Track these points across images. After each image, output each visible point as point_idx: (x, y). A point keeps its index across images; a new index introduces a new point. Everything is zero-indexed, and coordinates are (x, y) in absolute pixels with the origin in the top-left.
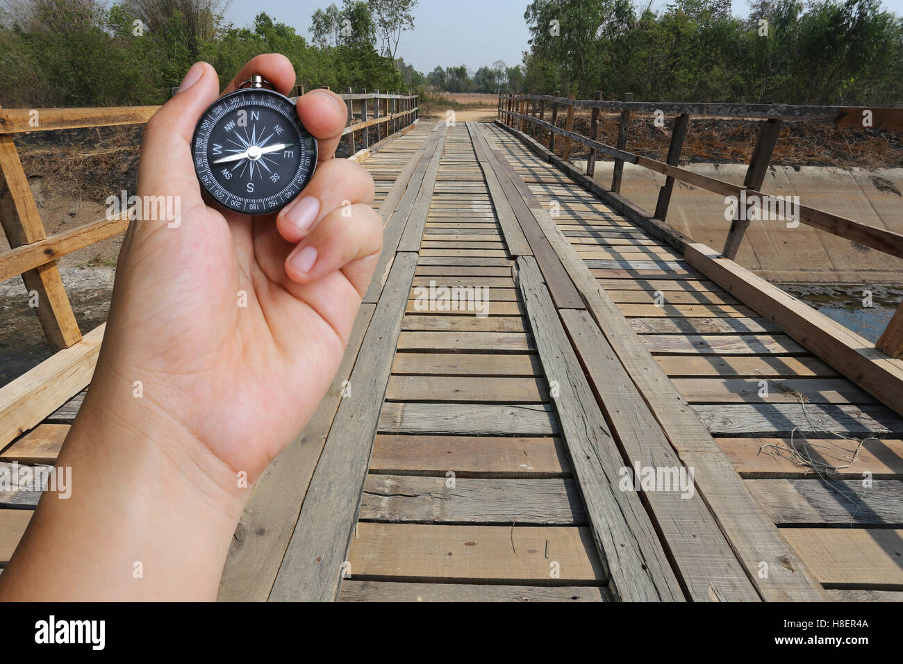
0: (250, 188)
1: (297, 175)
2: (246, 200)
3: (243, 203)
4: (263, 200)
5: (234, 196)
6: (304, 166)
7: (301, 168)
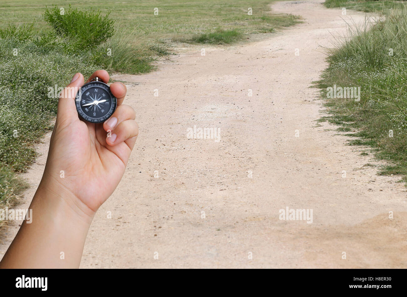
0: (95, 114)
1: (110, 110)
2: (93, 118)
3: (92, 119)
4: (99, 118)
5: (89, 117)
6: (112, 107)
7: (111, 108)
